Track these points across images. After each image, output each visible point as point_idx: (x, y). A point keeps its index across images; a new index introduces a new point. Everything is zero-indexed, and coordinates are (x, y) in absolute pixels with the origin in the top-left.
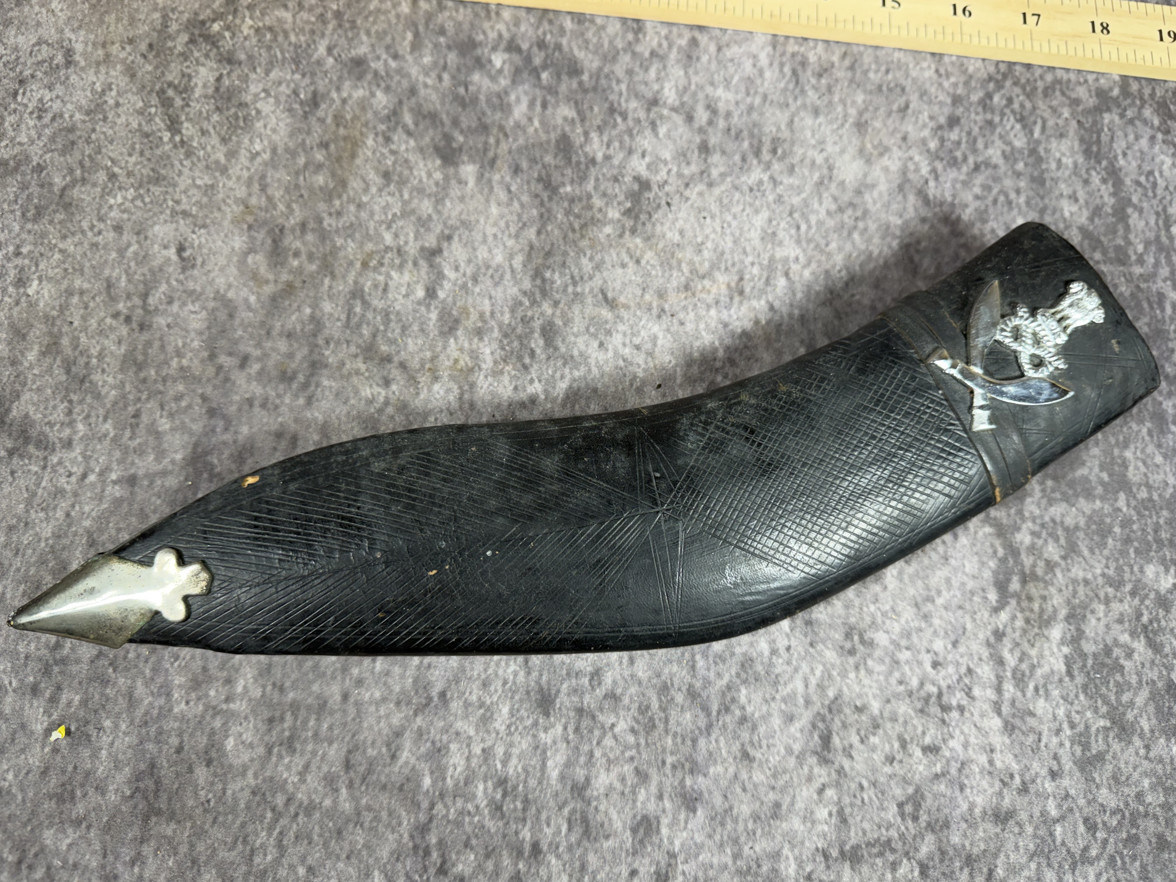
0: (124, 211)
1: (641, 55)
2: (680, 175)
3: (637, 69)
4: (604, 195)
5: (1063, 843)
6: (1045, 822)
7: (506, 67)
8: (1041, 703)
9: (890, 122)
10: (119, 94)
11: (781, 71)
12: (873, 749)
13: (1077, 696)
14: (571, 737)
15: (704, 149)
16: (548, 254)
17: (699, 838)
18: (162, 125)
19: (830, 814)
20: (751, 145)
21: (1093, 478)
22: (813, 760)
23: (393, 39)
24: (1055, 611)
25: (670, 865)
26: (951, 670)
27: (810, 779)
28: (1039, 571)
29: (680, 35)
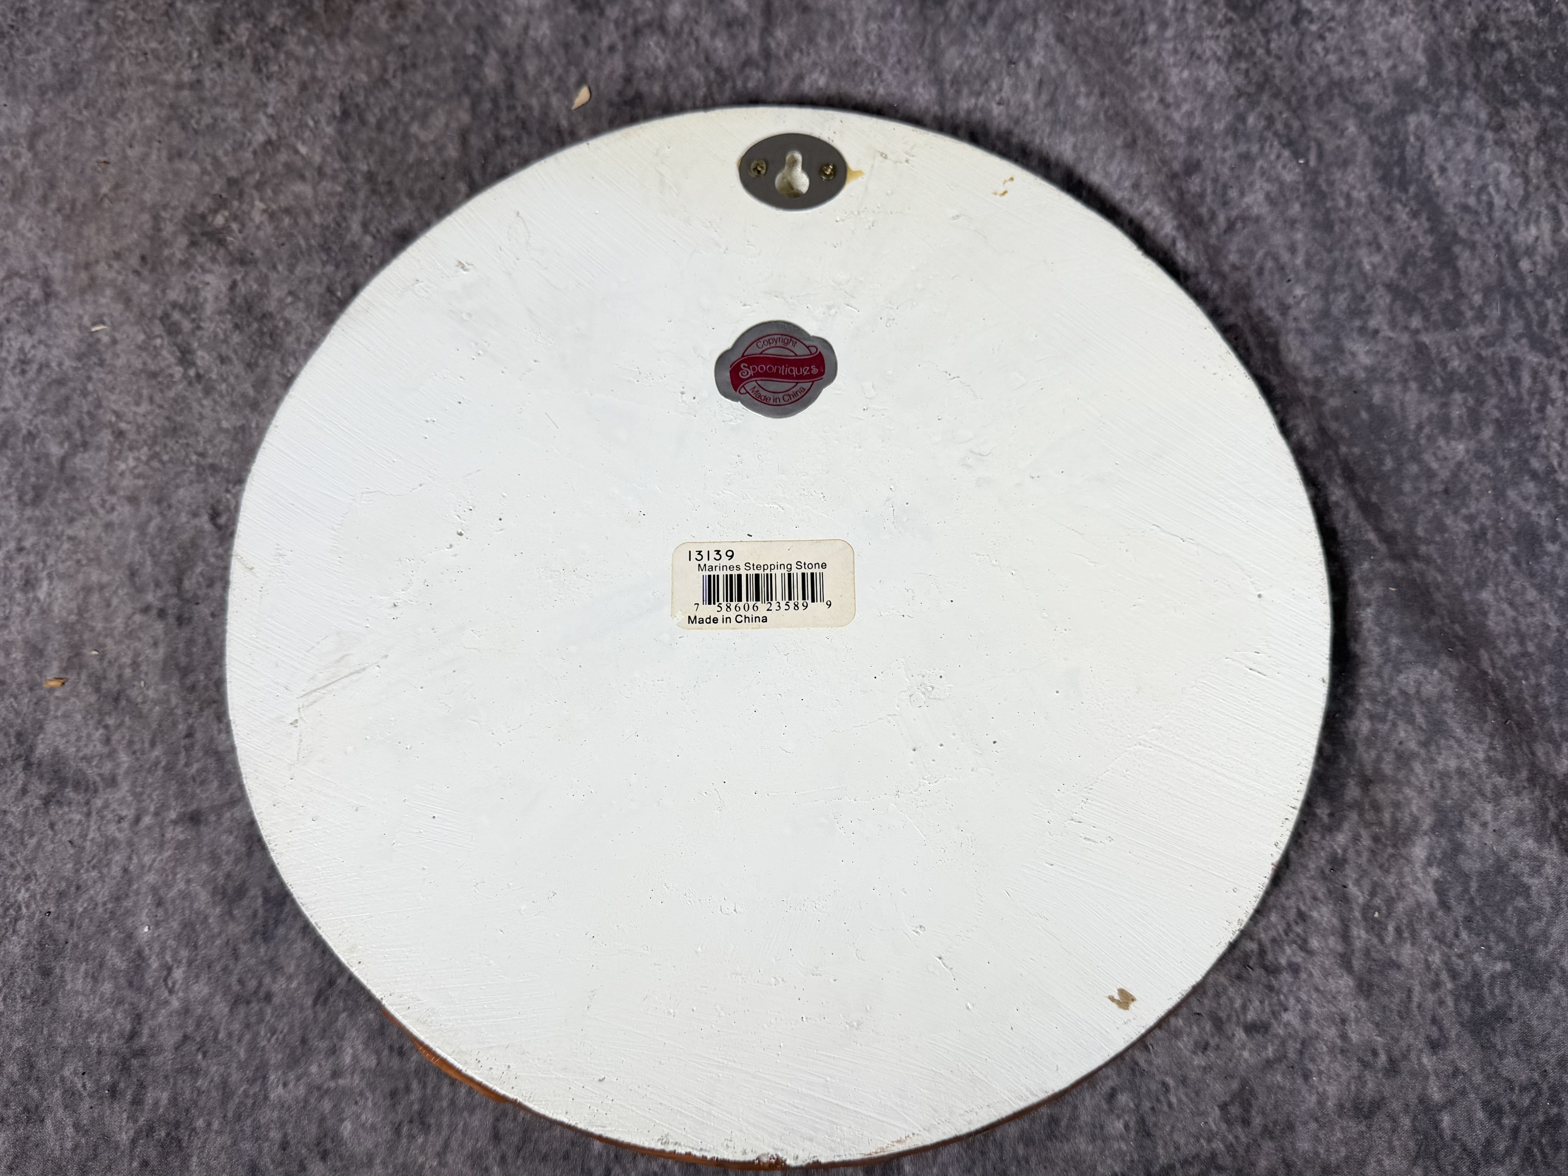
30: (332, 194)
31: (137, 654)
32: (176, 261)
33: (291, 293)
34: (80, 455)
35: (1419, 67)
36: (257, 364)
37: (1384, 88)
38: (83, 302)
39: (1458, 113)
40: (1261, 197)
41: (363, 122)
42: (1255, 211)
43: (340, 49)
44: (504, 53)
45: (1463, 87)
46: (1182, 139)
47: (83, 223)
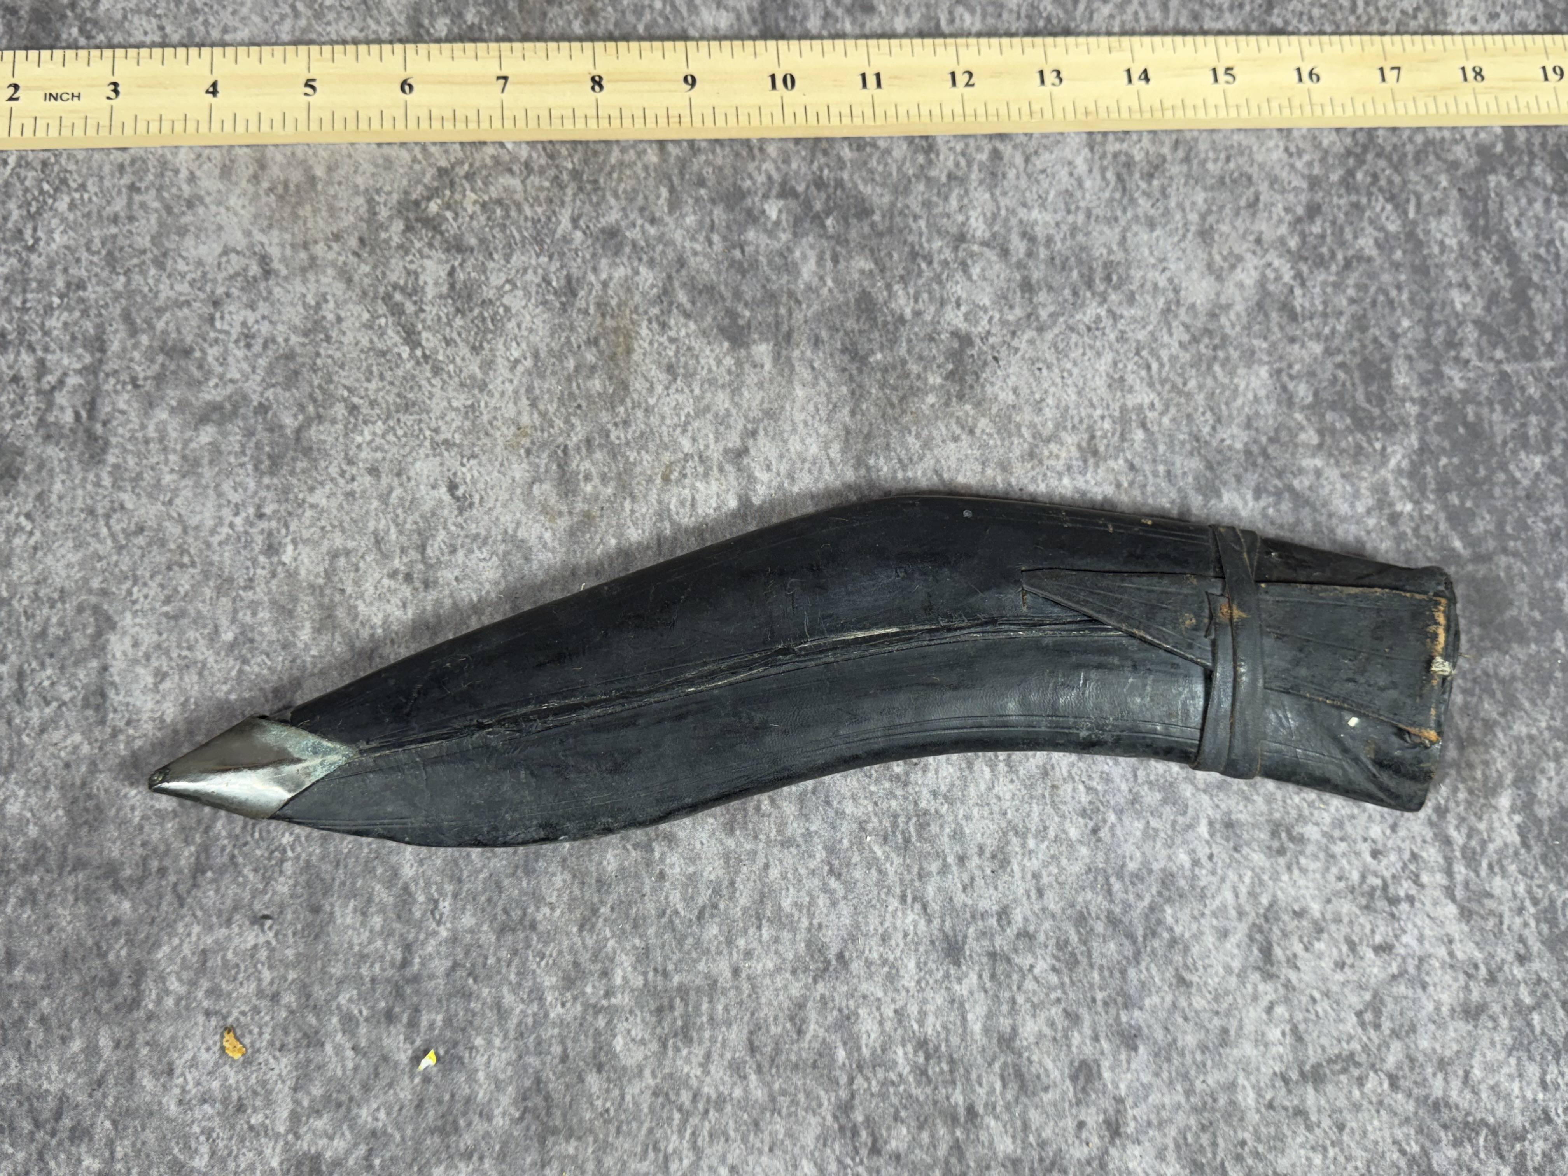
0: (377, 449)
1: (938, 180)
2: (1004, 323)
3: (935, 199)
4: (921, 358)
5: (1543, 1032)
6: (1520, 1012)
7: (784, 216)
8: (1498, 881)
9: (1239, 223)
10: (337, 306)
11: (1104, 178)
12: (1320, 956)
13: (1536, 869)
14: (988, 985)
15: (1027, 287)
16: (868, 437)
17: (1145, 1078)
18: (397, 339)
19: (1284, 1034)
20: (1082, 275)
21: (1524, 619)
22: (1255, 977)
23: (646, 198)
24: (1501, 776)
25: (1118, 1111)
26: (1393, 857)
27: (1255, 998)
28: (1477, 734)
29: (979, 149)
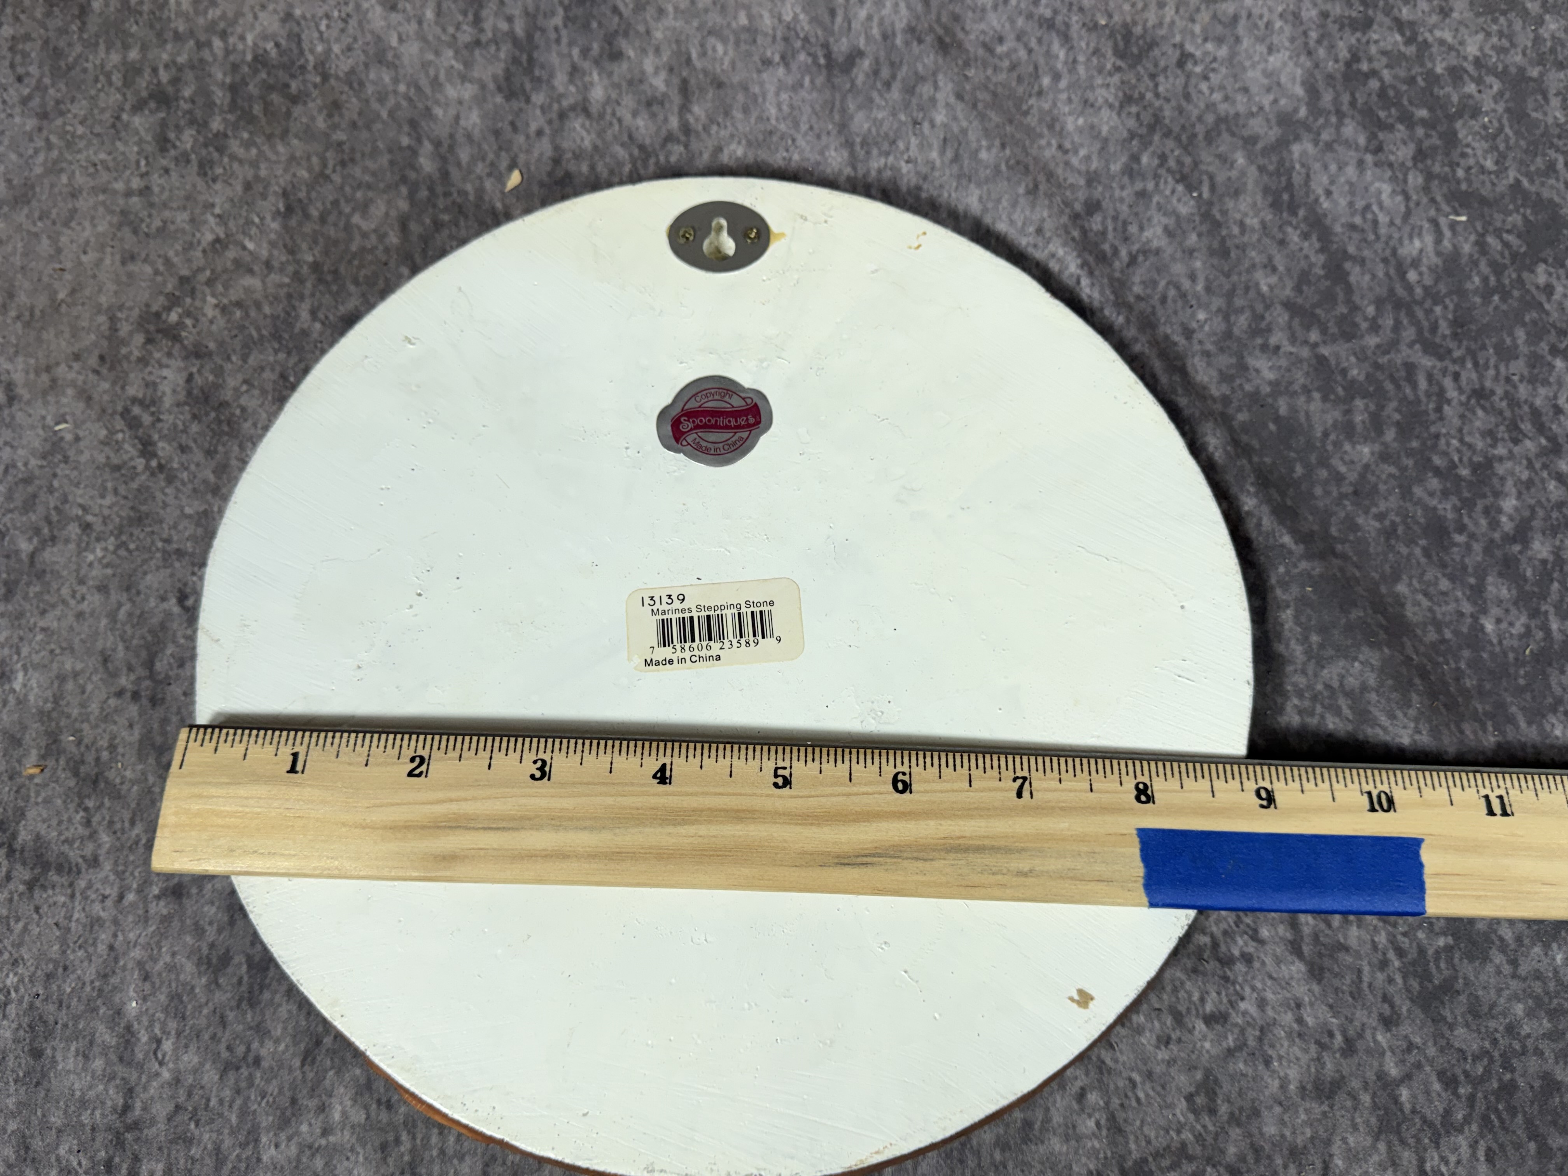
30: (281, 286)
31: (113, 738)
32: (133, 358)
33: (245, 382)
34: (48, 549)
35: (1299, 100)
36: (216, 451)
37: (1268, 120)
38: (46, 403)
39: (1338, 139)
40: (1159, 230)
41: (307, 216)
42: (1155, 244)
43: (281, 148)
44: (437, 144)
45: (1341, 115)
46: (1082, 182)
47: (42, 328)
